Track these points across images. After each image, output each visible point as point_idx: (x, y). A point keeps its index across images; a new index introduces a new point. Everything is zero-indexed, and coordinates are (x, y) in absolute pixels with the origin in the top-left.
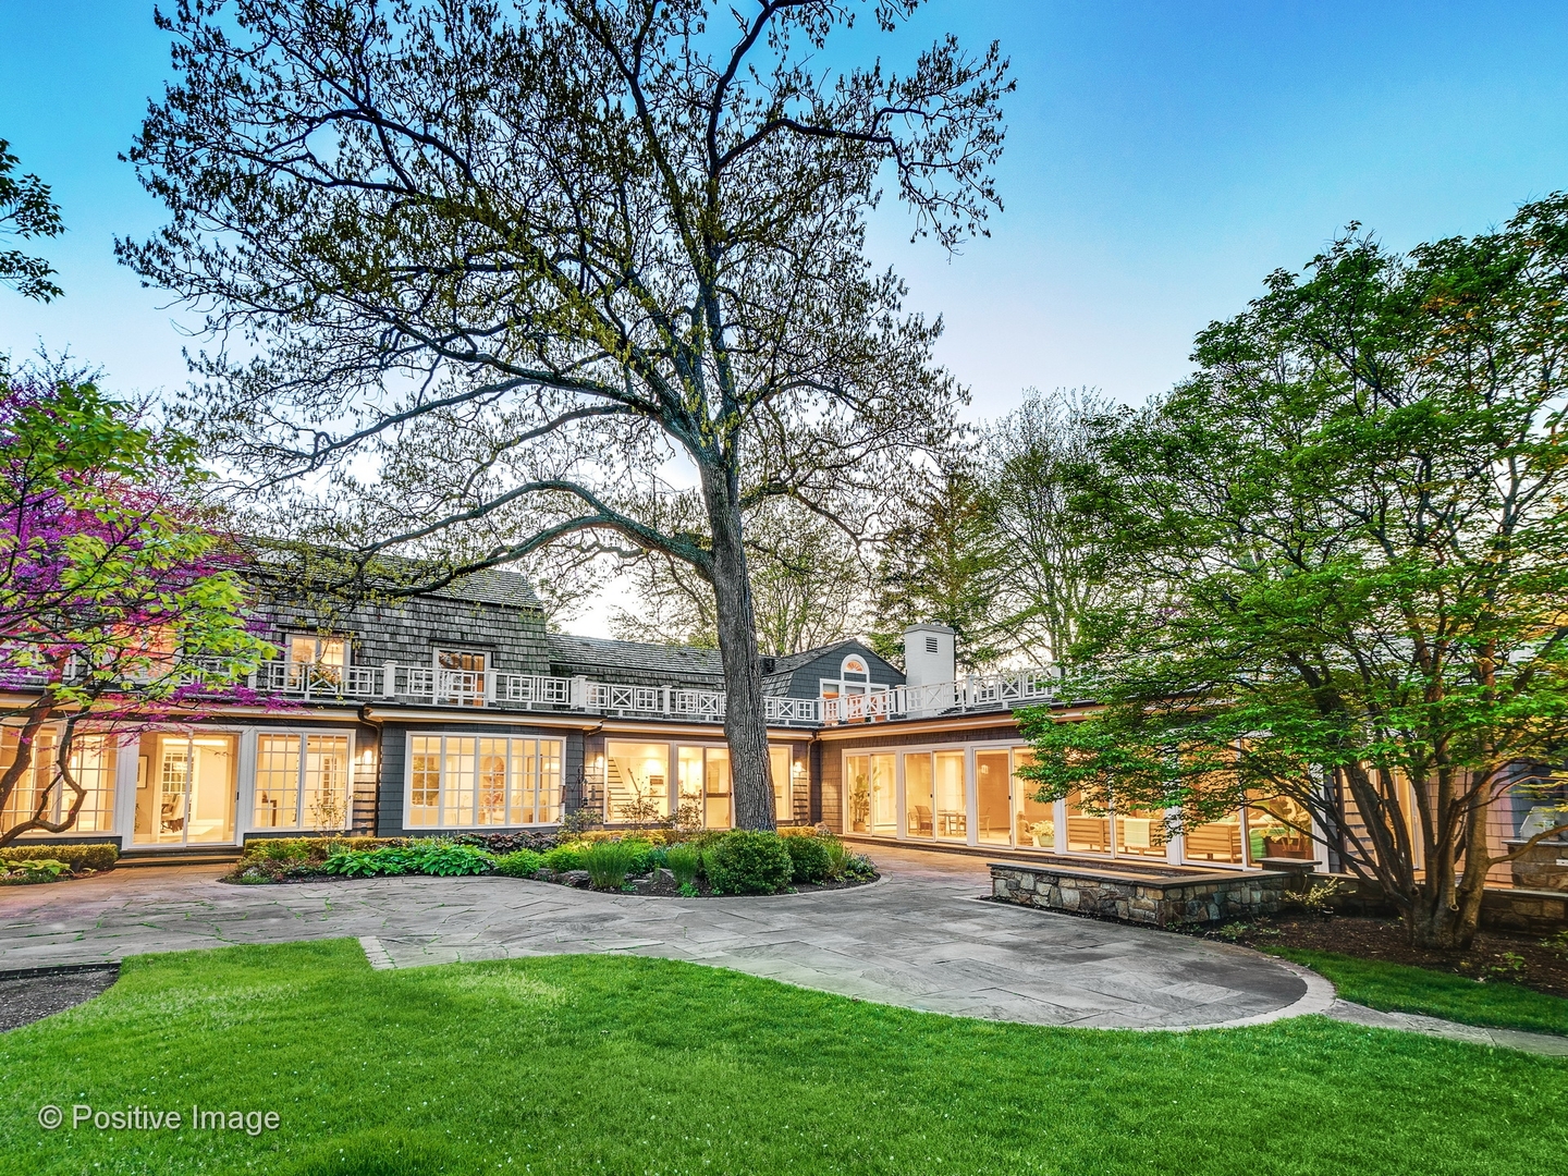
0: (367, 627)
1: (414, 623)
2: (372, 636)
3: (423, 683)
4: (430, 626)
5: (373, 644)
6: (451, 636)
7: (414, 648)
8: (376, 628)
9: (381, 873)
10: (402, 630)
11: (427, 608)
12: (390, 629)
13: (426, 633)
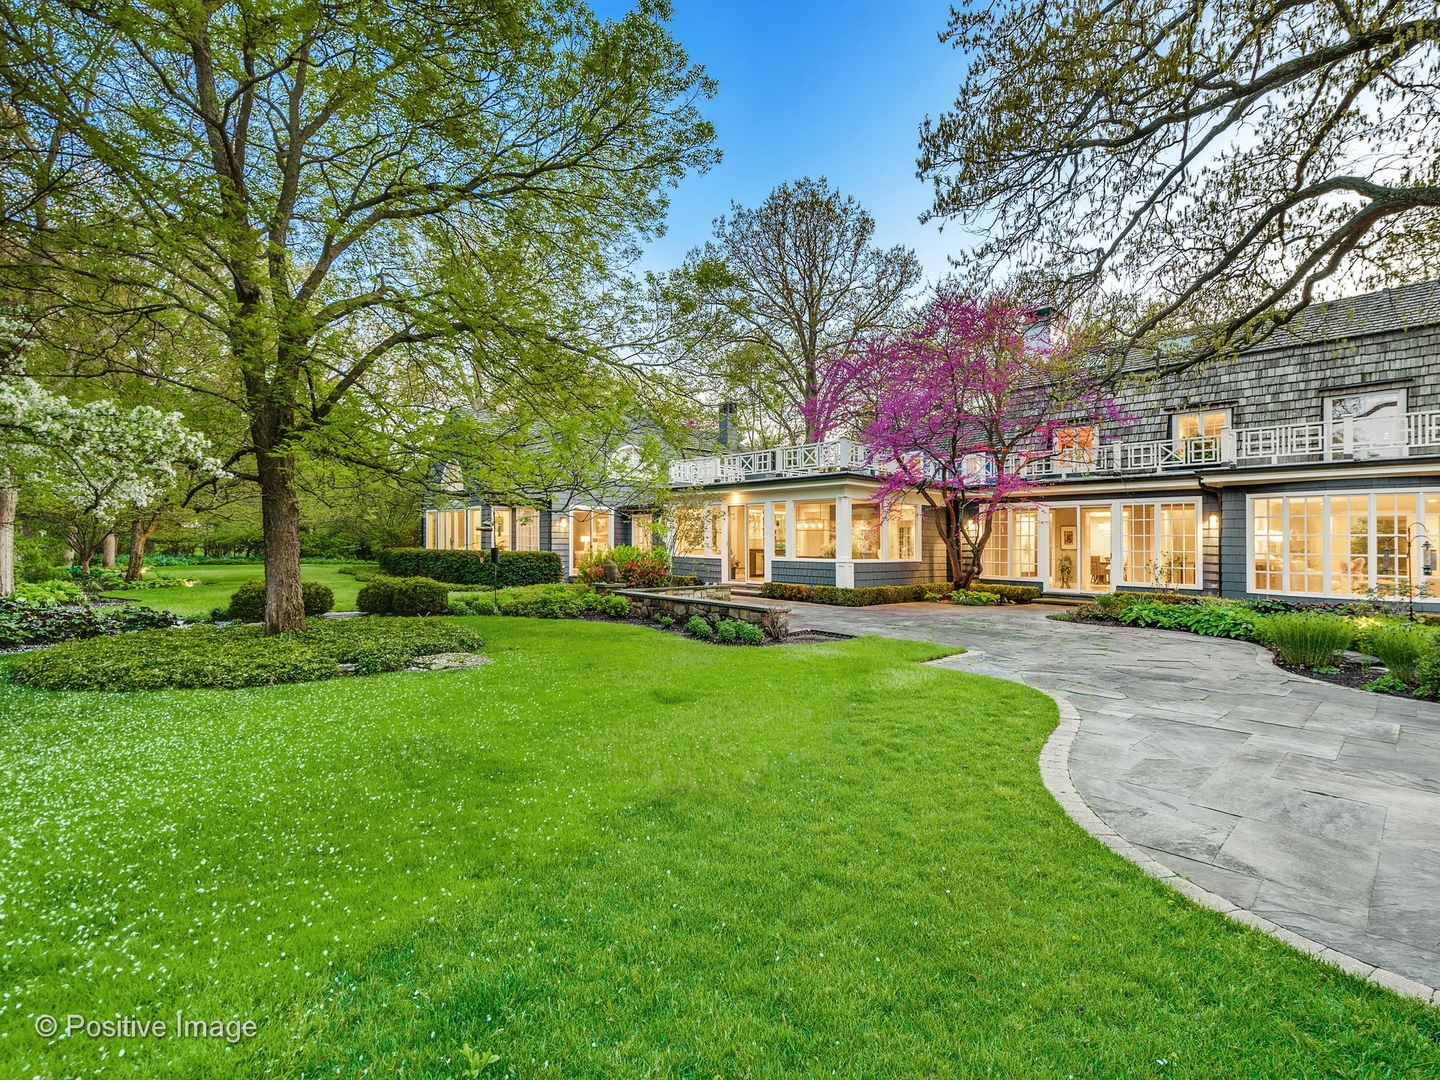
0: (1248, 393)
1: (1300, 377)
2: (1252, 400)
3: (1307, 440)
4: (1320, 375)
5: (1253, 409)
6: (1348, 381)
7: (1298, 405)
8: (1257, 391)
9: (1153, 625)
10: (1287, 388)
11: (1318, 357)
12: (1272, 389)
13: (1316, 385)
